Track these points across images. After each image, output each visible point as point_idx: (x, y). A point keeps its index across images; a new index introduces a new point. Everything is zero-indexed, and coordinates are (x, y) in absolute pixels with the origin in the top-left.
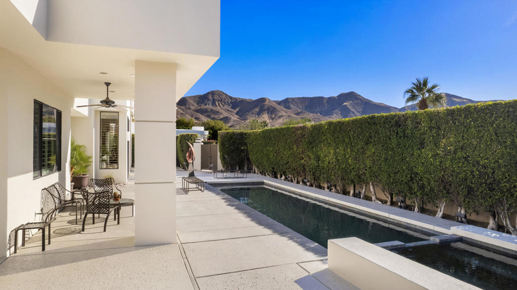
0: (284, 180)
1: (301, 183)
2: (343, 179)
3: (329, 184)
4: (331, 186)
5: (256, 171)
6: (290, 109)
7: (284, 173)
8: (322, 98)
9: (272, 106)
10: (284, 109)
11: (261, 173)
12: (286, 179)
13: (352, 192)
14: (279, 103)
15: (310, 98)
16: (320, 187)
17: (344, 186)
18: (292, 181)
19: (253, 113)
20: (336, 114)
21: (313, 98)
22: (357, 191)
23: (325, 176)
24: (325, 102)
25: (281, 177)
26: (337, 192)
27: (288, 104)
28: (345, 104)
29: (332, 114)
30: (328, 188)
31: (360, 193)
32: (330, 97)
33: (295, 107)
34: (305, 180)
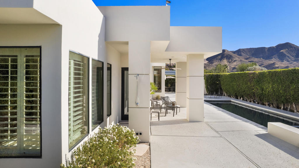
0: (242, 100)
1: (252, 102)
2: (277, 100)
3: (269, 103)
4: (270, 104)
5: (225, 95)
6: (241, 56)
7: (242, 96)
8: (264, 48)
9: (229, 55)
10: (238, 56)
11: (228, 96)
12: (243, 99)
13: (282, 107)
14: (234, 52)
15: (255, 48)
16: (263, 104)
17: (278, 104)
18: (247, 101)
19: (217, 59)
20: (275, 58)
21: (258, 48)
22: (285, 107)
23: (266, 98)
24: (266, 50)
25: (240, 98)
26: (274, 107)
27: (240, 53)
28: (281, 51)
29: (272, 58)
30: (268, 105)
31: (287, 108)
32: (270, 47)
33: (245, 55)
34: (255, 101)
